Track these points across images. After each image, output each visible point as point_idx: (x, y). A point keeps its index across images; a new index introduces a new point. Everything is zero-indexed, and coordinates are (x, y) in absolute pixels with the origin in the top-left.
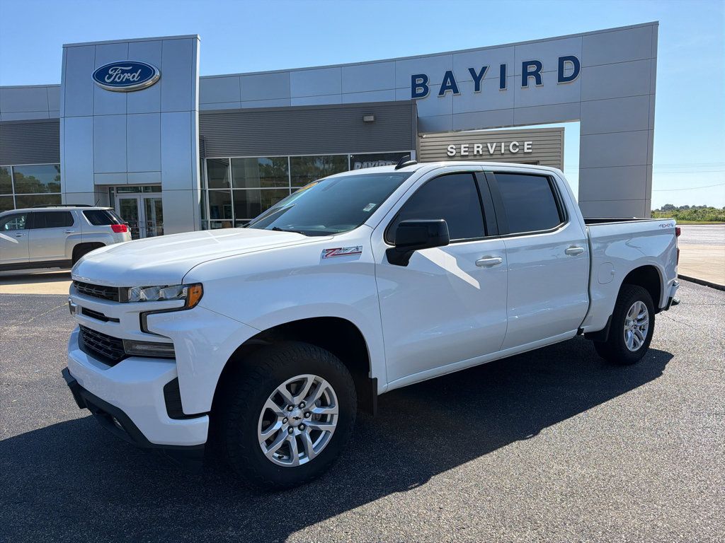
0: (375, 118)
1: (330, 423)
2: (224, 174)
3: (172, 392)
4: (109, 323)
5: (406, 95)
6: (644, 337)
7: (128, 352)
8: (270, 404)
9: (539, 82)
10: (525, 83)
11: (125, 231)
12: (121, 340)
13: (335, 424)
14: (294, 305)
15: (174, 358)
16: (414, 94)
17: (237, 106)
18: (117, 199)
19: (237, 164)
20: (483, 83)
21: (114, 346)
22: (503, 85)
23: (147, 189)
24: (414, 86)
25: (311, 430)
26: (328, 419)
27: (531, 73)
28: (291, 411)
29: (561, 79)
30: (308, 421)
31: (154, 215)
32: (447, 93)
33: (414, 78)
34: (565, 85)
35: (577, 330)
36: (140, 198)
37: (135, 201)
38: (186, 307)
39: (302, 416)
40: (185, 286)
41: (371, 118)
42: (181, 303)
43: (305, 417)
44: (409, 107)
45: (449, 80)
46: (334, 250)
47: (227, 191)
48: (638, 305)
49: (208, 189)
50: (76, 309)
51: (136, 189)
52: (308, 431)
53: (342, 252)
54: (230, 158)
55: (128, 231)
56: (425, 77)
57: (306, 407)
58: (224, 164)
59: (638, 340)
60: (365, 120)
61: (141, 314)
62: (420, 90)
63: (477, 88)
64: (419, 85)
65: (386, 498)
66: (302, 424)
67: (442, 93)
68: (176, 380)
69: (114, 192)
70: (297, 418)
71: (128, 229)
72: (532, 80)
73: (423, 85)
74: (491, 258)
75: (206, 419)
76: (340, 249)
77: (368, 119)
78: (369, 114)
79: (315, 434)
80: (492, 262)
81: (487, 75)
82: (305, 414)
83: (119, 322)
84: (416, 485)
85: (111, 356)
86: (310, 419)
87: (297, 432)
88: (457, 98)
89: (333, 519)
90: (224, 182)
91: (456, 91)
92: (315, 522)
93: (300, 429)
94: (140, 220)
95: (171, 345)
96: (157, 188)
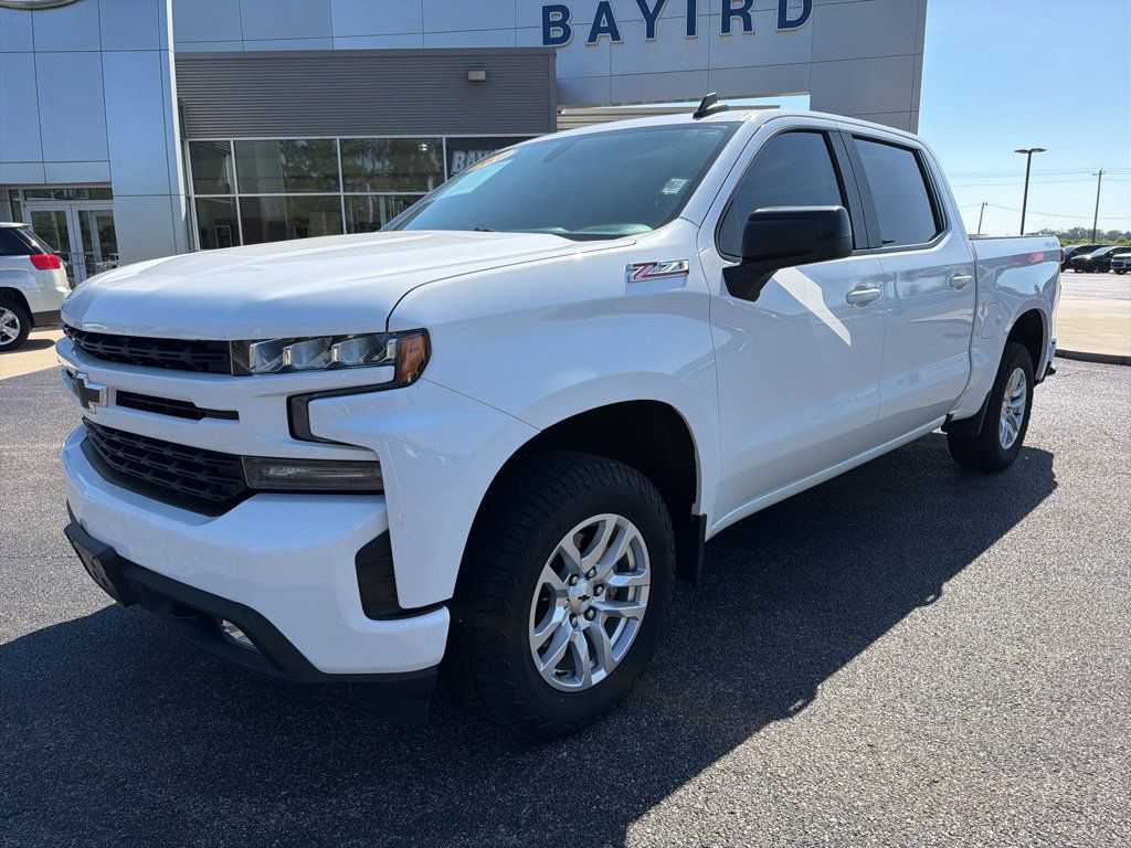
0: (487, 75)
1: (634, 602)
2: (220, 169)
3: (375, 564)
4: (205, 422)
5: (534, 39)
6: (1019, 426)
7: (253, 483)
8: (548, 575)
9: (748, 26)
10: (726, 28)
11: (57, 266)
12: (235, 458)
13: (643, 603)
14: (593, 377)
15: (381, 492)
16: (547, 39)
17: (237, 47)
18: (26, 213)
19: (245, 152)
20: (659, 25)
21: (214, 472)
22: (691, 30)
23: (78, 193)
24: (547, 25)
25: (606, 617)
26: (630, 596)
27: (736, 12)
28: (575, 585)
29: (783, 23)
30: (599, 602)
31: (96, 242)
32: (602, 39)
33: (547, 10)
34: (788, 33)
35: (945, 417)
36: (71, 209)
37: (61, 215)
38: (398, 382)
39: (590, 594)
40: (392, 335)
41: (481, 75)
42: (387, 373)
43: (596, 594)
44: (542, 59)
45: (604, 17)
46: (646, 265)
47: (228, 198)
48: (1018, 374)
49: (193, 196)
50: (103, 397)
51: (60, 194)
52: (601, 619)
53: (657, 271)
54: (232, 140)
55: (62, 267)
56: (565, 11)
57: (598, 576)
58: (220, 152)
59: (1012, 432)
60: (470, 78)
61: (289, 400)
62: (557, 33)
63: (650, 33)
64: (555, 24)
65: (762, 733)
66: (591, 608)
67: (592, 38)
68: (384, 539)
69: (20, 199)
70: (584, 598)
71: (61, 264)
72: (737, 23)
73: (562, 24)
74: (865, 289)
75: (444, 615)
76: (655, 264)
77: (474, 76)
78: (478, 68)
79: (611, 624)
80: (865, 298)
81: (665, 11)
82: (595, 588)
83: (238, 418)
84: (799, 703)
85: (206, 494)
86: (602, 598)
87: (583, 623)
88: (617, 47)
89: (689, 787)
90: (220, 183)
91: (616, 37)
92: (662, 797)
93: (587, 618)
94: (73, 249)
95: (376, 464)
96: (104, 192)
